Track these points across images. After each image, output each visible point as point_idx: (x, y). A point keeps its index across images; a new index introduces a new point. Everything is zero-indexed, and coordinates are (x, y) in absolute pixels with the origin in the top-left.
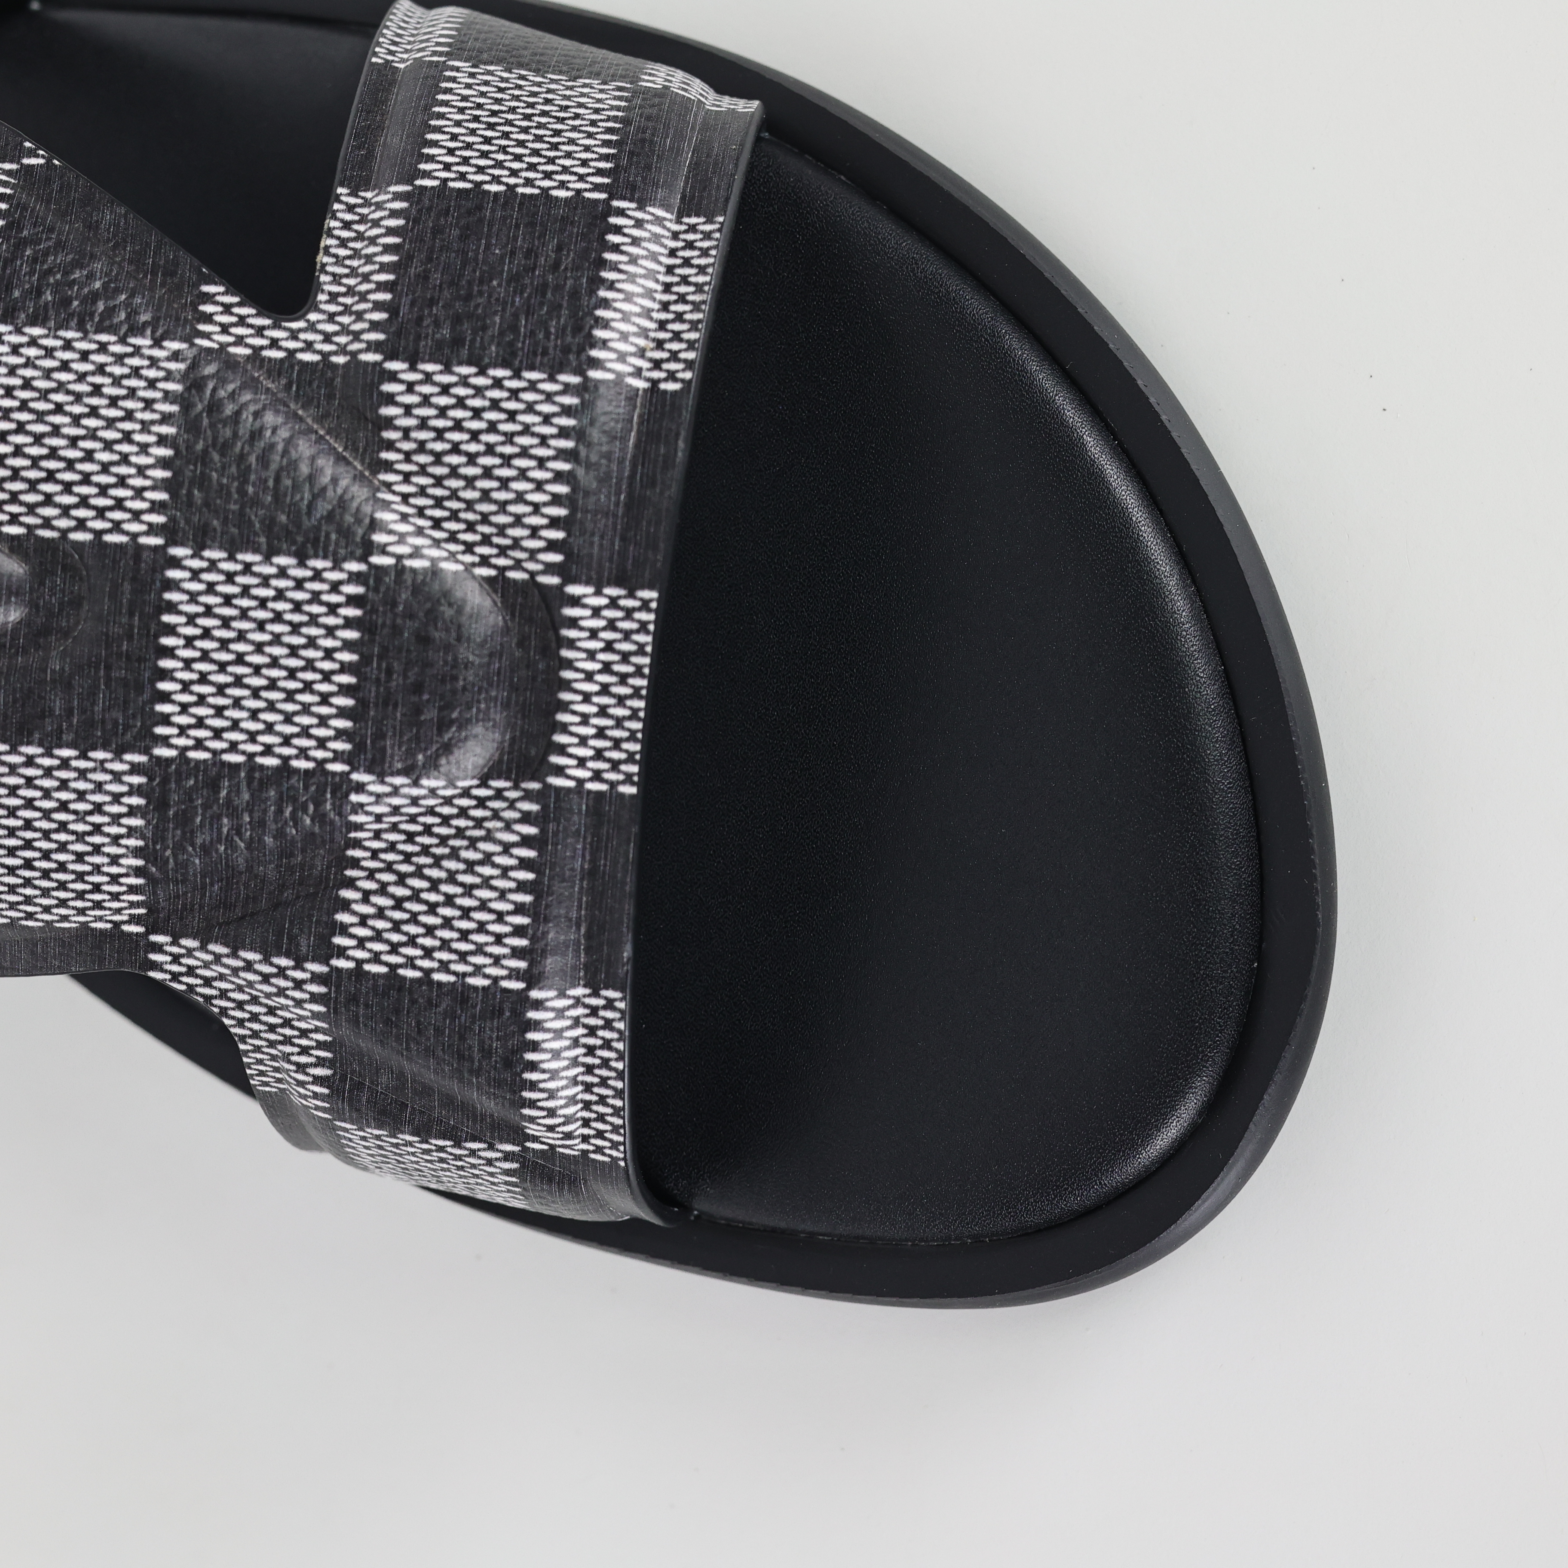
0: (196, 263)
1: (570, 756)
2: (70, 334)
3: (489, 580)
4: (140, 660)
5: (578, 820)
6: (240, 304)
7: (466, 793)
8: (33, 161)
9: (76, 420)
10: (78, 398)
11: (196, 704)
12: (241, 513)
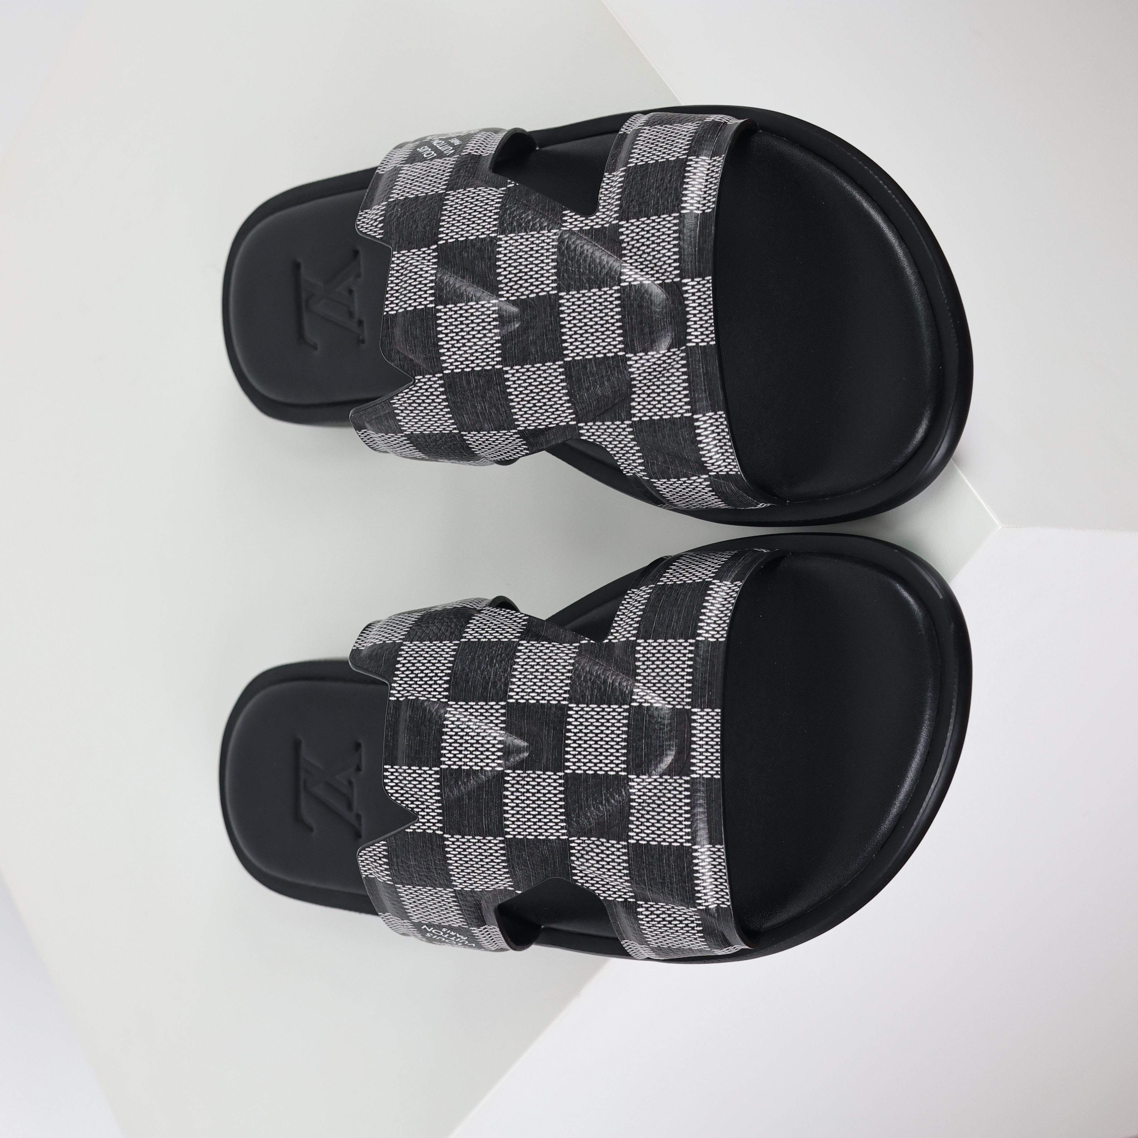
0: (561, 205)
1: (692, 335)
2: (522, 234)
3: (660, 284)
4: (555, 331)
5: (698, 357)
6: (575, 215)
7: (664, 355)
8: (511, 185)
9: (526, 259)
10: (526, 252)
11: (575, 341)
12: (580, 278)
